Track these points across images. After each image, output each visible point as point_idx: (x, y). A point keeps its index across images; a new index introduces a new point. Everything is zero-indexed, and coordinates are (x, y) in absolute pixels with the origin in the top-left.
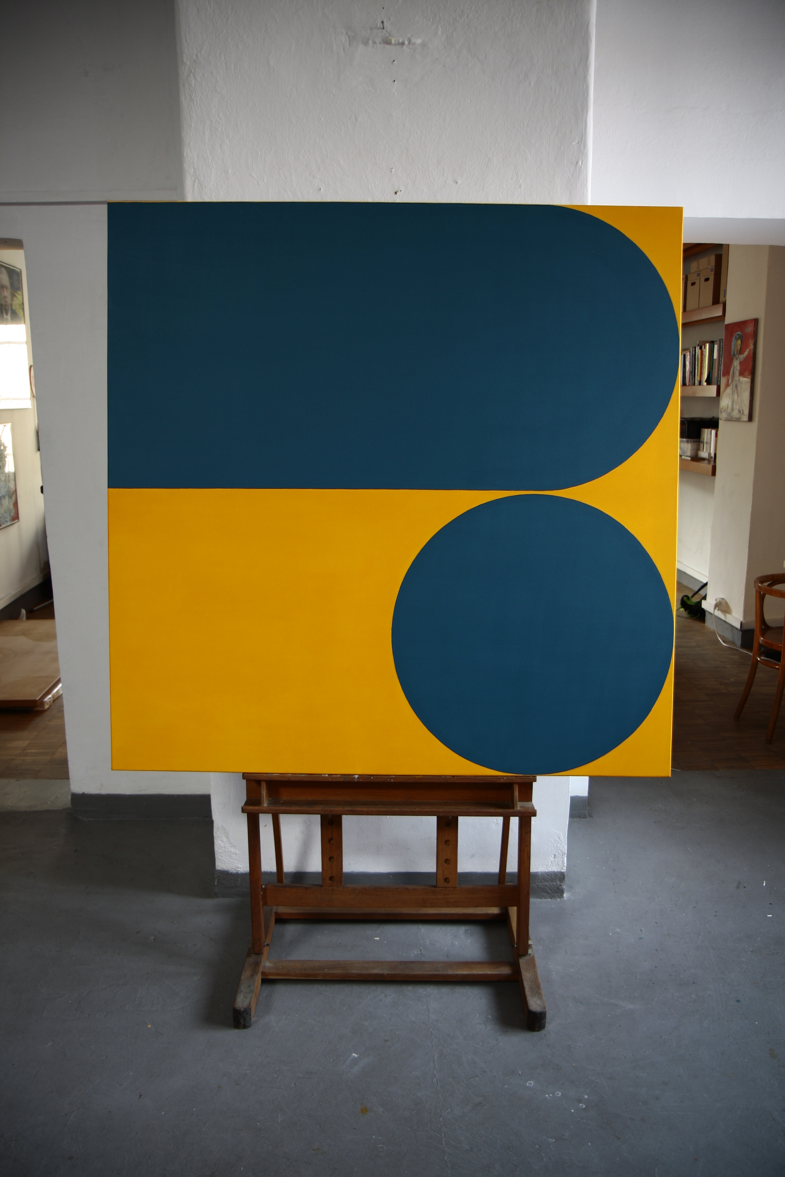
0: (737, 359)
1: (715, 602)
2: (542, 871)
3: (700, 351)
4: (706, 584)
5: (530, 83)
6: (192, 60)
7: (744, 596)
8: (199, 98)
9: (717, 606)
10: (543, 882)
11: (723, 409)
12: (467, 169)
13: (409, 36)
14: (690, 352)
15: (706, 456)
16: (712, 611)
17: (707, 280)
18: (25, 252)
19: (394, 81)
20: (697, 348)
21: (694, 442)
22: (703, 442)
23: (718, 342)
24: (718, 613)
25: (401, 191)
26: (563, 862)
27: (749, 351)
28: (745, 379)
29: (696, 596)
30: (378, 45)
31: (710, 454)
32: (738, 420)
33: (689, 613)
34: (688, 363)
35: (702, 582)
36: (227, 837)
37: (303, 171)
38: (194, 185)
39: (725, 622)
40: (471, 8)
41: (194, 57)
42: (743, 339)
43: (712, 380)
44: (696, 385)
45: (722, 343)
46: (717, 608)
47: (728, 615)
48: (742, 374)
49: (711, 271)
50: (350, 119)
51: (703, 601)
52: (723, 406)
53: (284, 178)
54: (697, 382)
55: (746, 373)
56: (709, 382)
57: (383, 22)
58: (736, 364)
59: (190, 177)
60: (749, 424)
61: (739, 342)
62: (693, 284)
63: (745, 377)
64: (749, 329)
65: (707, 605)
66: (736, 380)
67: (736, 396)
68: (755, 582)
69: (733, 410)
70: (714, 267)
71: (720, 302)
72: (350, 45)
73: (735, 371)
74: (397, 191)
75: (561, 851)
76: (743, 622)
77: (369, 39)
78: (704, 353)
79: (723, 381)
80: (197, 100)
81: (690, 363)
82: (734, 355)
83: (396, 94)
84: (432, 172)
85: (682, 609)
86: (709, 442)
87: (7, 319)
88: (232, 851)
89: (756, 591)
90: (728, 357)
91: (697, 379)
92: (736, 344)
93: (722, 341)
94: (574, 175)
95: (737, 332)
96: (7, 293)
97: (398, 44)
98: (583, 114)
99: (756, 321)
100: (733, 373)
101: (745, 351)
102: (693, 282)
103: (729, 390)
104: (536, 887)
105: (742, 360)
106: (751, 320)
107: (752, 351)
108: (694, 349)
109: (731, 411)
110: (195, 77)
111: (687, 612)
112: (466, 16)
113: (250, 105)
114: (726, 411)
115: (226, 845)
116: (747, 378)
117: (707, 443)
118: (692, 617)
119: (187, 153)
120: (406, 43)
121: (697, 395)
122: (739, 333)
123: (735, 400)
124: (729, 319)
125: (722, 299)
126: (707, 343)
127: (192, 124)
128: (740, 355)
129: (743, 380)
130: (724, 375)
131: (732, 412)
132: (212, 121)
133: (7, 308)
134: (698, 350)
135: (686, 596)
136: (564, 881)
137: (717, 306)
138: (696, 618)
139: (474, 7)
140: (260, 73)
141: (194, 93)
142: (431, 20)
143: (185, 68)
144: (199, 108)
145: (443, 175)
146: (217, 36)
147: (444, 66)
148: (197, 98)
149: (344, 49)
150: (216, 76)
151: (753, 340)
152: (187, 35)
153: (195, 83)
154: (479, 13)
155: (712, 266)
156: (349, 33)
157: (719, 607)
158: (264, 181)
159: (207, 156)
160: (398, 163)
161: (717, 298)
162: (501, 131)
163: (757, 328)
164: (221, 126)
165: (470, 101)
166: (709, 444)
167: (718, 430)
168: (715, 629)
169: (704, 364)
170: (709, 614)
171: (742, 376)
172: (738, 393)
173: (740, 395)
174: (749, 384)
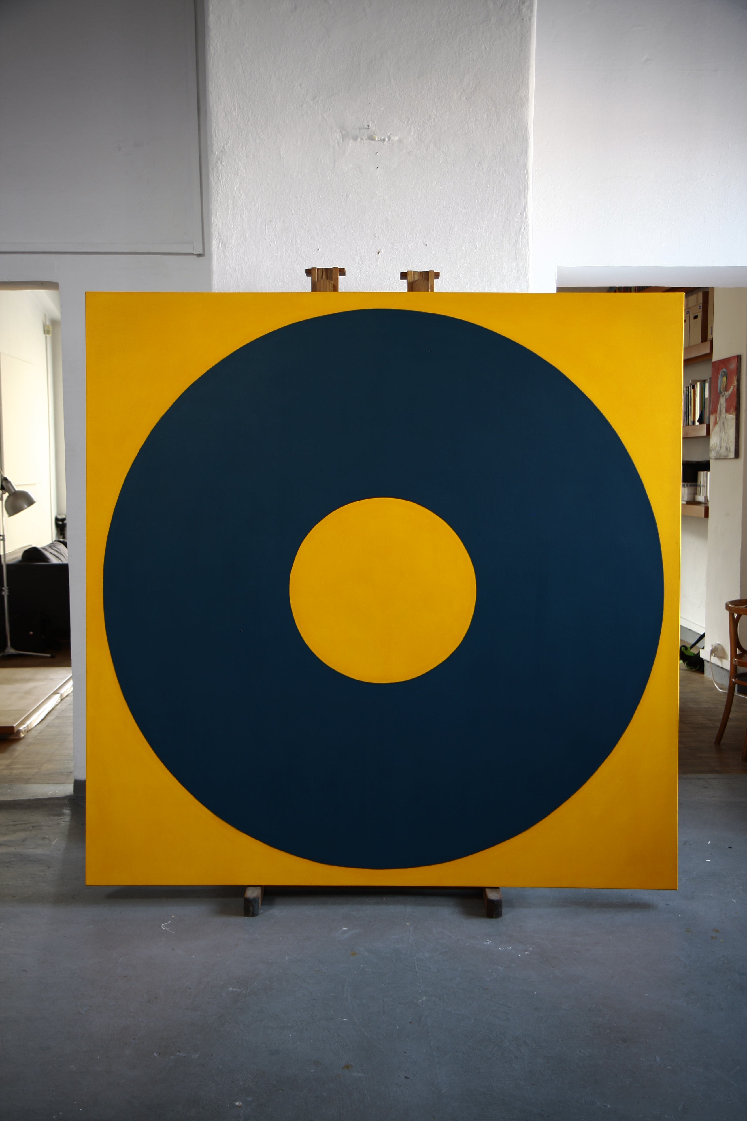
0: (723, 396)
1: (711, 648)
3: (692, 390)
4: (704, 635)
5: (483, 169)
6: (220, 151)
8: (224, 179)
9: (714, 651)
11: (712, 448)
12: (434, 235)
13: (388, 135)
15: (703, 500)
16: (709, 660)
17: (696, 317)
18: (60, 292)
19: (377, 168)
20: (690, 387)
21: (691, 486)
22: (700, 486)
23: (709, 380)
25: (382, 251)
27: (734, 388)
28: (731, 416)
29: (695, 647)
30: (365, 141)
31: (706, 497)
32: (726, 458)
33: (688, 665)
35: (701, 635)
37: (305, 236)
39: (722, 669)
40: (436, 114)
41: (222, 148)
42: (728, 376)
43: (703, 419)
44: (689, 425)
46: (713, 654)
47: (724, 661)
48: (727, 411)
49: (699, 309)
50: (343, 196)
51: (702, 652)
52: (713, 445)
53: (290, 241)
54: (691, 423)
55: (732, 410)
56: (701, 421)
57: (368, 125)
58: (723, 401)
59: (216, 239)
60: (736, 461)
61: (725, 379)
63: (730, 414)
64: (733, 366)
65: (705, 654)
66: (723, 418)
67: (723, 433)
69: (721, 448)
70: (702, 305)
71: (708, 340)
72: (343, 141)
73: (721, 408)
74: (380, 252)
77: (357, 137)
78: (696, 392)
79: (712, 419)
82: (721, 393)
83: (378, 177)
84: (407, 237)
85: (681, 662)
86: (705, 485)
89: (730, 613)
90: (716, 395)
92: (722, 381)
93: (711, 379)
94: (518, 239)
95: (722, 369)
97: (381, 140)
98: (524, 192)
99: (739, 358)
100: (720, 411)
101: (730, 388)
103: (717, 428)
105: (727, 397)
106: (734, 357)
107: (736, 387)
108: (687, 388)
110: (222, 163)
111: (686, 663)
112: (432, 120)
113: (264, 185)
114: (715, 449)
116: (733, 414)
117: (703, 486)
118: (691, 668)
119: (214, 221)
120: (387, 139)
121: (692, 435)
122: (724, 370)
124: (716, 357)
125: (709, 337)
126: (698, 382)
127: (219, 199)
128: (726, 393)
129: (729, 417)
131: (720, 450)
132: (234, 197)
135: (685, 647)
137: (705, 343)
138: (694, 670)
139: (439, 113)
140: (273, 161)
141: (221, 175)
142: (406, 123)
143: (214, 157)
144: (225, 187)
145: (416, 240)
146: (240, 133)
147: (416, 157)
148: (223, 179)
149: (338, 144)
150: (239, 162)
151: (737, 377)
152: (217, 132)
153: (222, 168)
154: (443, 117)
155: (700, 304)
156: (343, 132)
157: (715, 653)
158: (275, 243)
159: (230, 222)
160: (380, 230)
161: (705, 336)
162: (461, 206)
163: (740, 364)
164: (241, 201)
165: (436, 183)
166: (705, 487)
167: (711, 473)
168: (712, 677)
169: (696, 404)
170: (708, 663)
171: (728, 413)
172: (725, 430)
173: (727, 432)
174: (734, 421)
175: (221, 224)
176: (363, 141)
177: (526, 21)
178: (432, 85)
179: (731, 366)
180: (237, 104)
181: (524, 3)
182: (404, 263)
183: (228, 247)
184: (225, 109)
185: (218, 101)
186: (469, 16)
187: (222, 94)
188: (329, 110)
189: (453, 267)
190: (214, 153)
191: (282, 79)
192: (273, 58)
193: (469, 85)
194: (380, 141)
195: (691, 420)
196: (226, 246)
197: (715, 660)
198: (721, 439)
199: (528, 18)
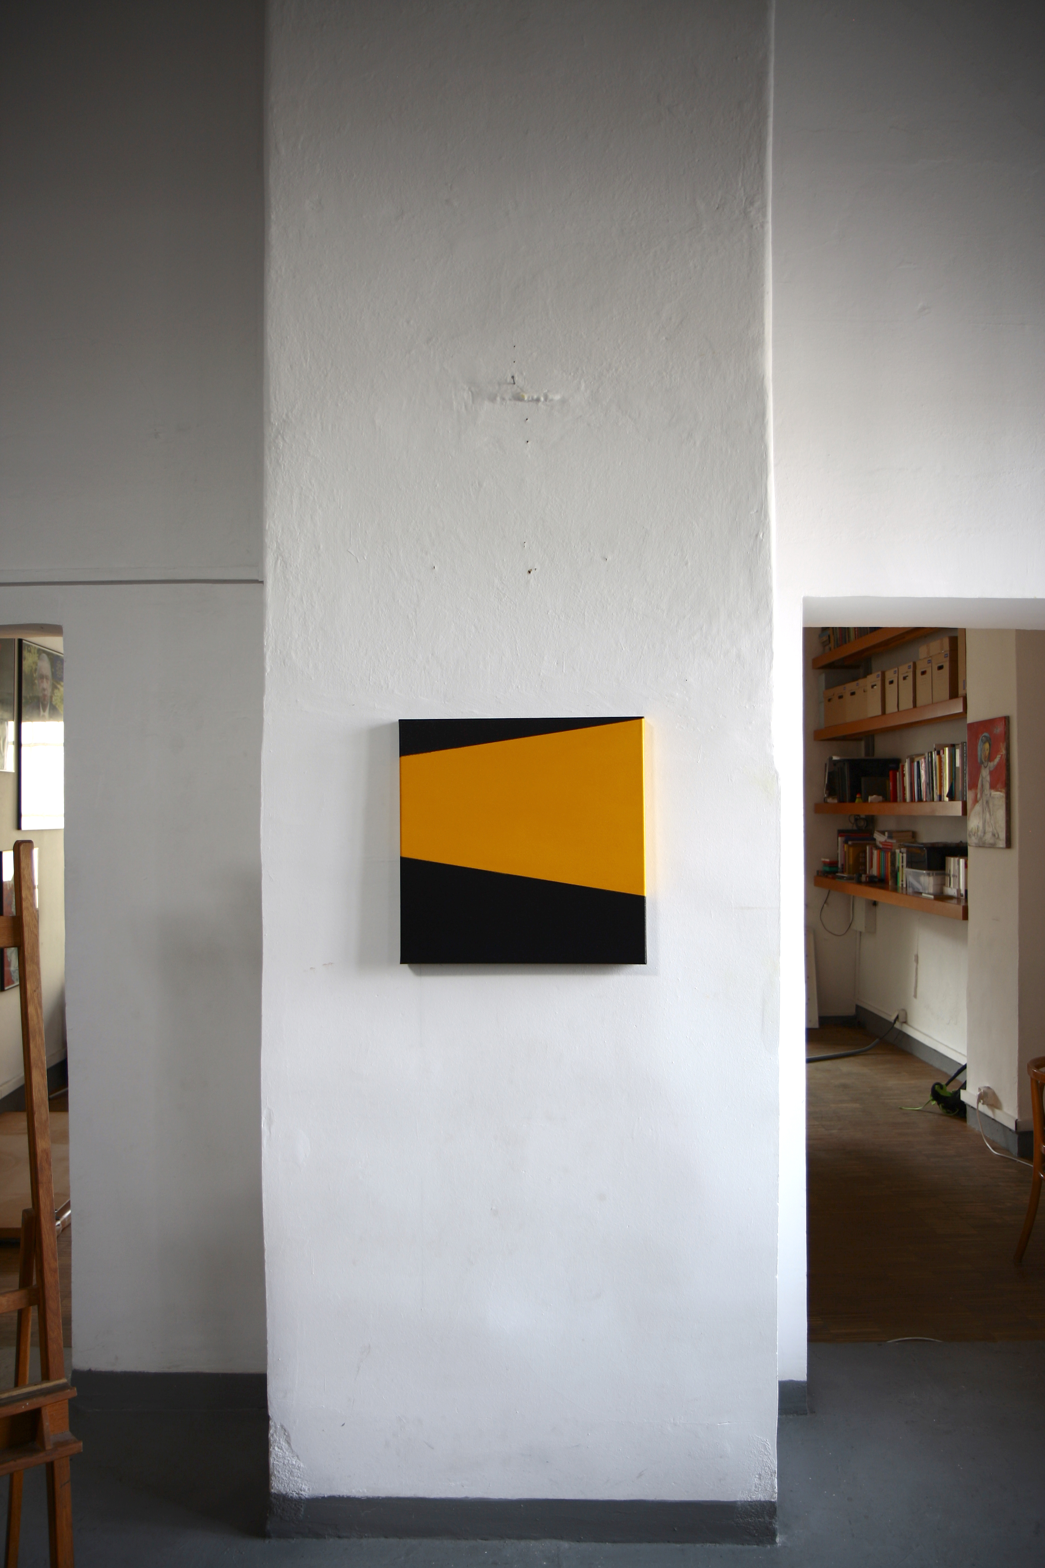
0: (985, 767)
1: (978, 1093)
2: (742, 1500)
3: (937, 757)
4: (964, 1067)
5: (695, 443)
6: (281, 421)
7: (1017, 1084)
8: (287, 462)
9: (982, 1097)
10: (745, 1518)
11: (971, 831)
12: (619, 543)
13: (545, 392)
14: (925, 758)
15: (955, 893)
16: (975, 1106)
17: (940, 668)
18: (64, 640)
19: (528, 442)
20: (933, 753)
21: (937, 874)
22: (949, 875)
23: (960, 745)
24: (983, 1108)
25: (535, 569)
26: (773, 1487)
27: (1001, 758)
28: (998, 793)
29: (952, 1083)
30: (508, 402)
31: (959, 890)
32: (993, 846)
33: (944, 1107)
34: (923, 772)
35: (959, 1064)
36: (289, 1443)
37: (413, 547)
38: (276, 562)
39: (994, 1121)
40: (620, 361)
41: (284, 416)
42: (992, 741)
43: (955, 793)
44: (935, 800)
45: (965, 747)
46: (982, 1101)
47: (997, 1111)
48: (993, 786)
49: (945, 657)
50: (472, 485)
51: (962, 1092)
52: (972, 828)
53: (389, 555)
54: (936, 797)
56: (952, 796)
57: (513, 377)
58: (985, 774)
59: (272, 554)
60: (1008, 851)
61: (987, 746)
62: (923, 673)
63: (997, 790)
64: (999, 729)
65: (969, 1096)
66: (987, 795)
67: (988, 815)
68: (1028, 1066)
69: (985, 833)
70: (948, 653)
71: (959, 696)
72: (473, 402)
73: (984, 783)
74: (531, 570)
75: (769, 1468)
76: (1019, 1120)
77: (496, 396)
78: (942, 759)
79: (970, 796)
80: (285, 464)
81: (926, 771)
82: (982, 763)
83: (529, 456)
84: (575, 547)
85: (934, 1102)
86: (957, 874)
87: (44, 716)
88: (294, 1463)
89: (1032, 1079)
91: (937, 793)
92: (983, 749)
93: (965, 744)
94: (754, 550)
95: (982, 733)
96: (47, 685)
97: (533, 400)
98: (762, 478)
99: (1006, 720)
100: (982, 786)
101: (995, 758)
102: (923, 670)
103: (978, 808)
104: (735, 1525)
105: (992, 769)
106: (1000, 719)
107: (1004, 758)
108: (930, 755)
109: (982, 834)
110: (283, 439)
111: (940, 1105)
112: (614, 370)
113: (349, 469)
114: (976, 834)
115: (285, 1453)
116: (1001, 791)
117: (954, 876)
118: (948, 1113)
119: (269, 526)
120: (542, 399)
121: (937, 814)
122: (986, 734)
123: (986, 821)
124: (972, 717)
125: (961, 692)
126: (946, 747)
128: (989, 763)
129: (996, 794)
130: (970, 788)
131: (984, 836)
132: (302, 488)
133: (46, 703)
134: (935, 756)
135: (938, 1084)
136: (775, 1517)
137: (955, 700)
138: (952, 1114)
139: (624, 359)
140: (364, 434)
141: (282, 456)
142: (572, 374)
143: (272, 429)
144: (287, 474)
145: (590, 551)
146: (313, 394)
147: (589, 425)
148: (285, 462)
149: (466, 406)
150: (310, 437)
151: (1005, 744)
152: (277, 393)
153: (283, 445)
154: (631, 366)
155: (945, 651)
156: (473, 389)
157: (985, 1100)
158: (364, 558)
159: (294, 528)
160: (532, 536)
161: (955, 691)
162: (661, 499)
163: (1009, 727)
164: (313, 495)
165: (622, 464)
166: (958, 877)
167: (967, 859)
168: (981, 1130)
169: (943, 774)
170: (972, 1109)
171: (994, 789)
172: (990, 812)
173: (993, 814)
174: (1004, 800)
175: (280, 531)
176: (506, 403)
177: (757, 228)
178: (613, 319)
180: (309, 351)
181: (752, 203)
182: (571, 587)
183: (291, 566)
184: (291, 360)
185: (280, 348)
186: (668, 221)
187: (287, 337)
188: (452, 356)
189: (650, 593)
190: (273, 424)
191: (379, 313)
192: (366, 283)
193: (670, 319)
194: (531, 401)
196: (288, 564)
199: (759, 224)
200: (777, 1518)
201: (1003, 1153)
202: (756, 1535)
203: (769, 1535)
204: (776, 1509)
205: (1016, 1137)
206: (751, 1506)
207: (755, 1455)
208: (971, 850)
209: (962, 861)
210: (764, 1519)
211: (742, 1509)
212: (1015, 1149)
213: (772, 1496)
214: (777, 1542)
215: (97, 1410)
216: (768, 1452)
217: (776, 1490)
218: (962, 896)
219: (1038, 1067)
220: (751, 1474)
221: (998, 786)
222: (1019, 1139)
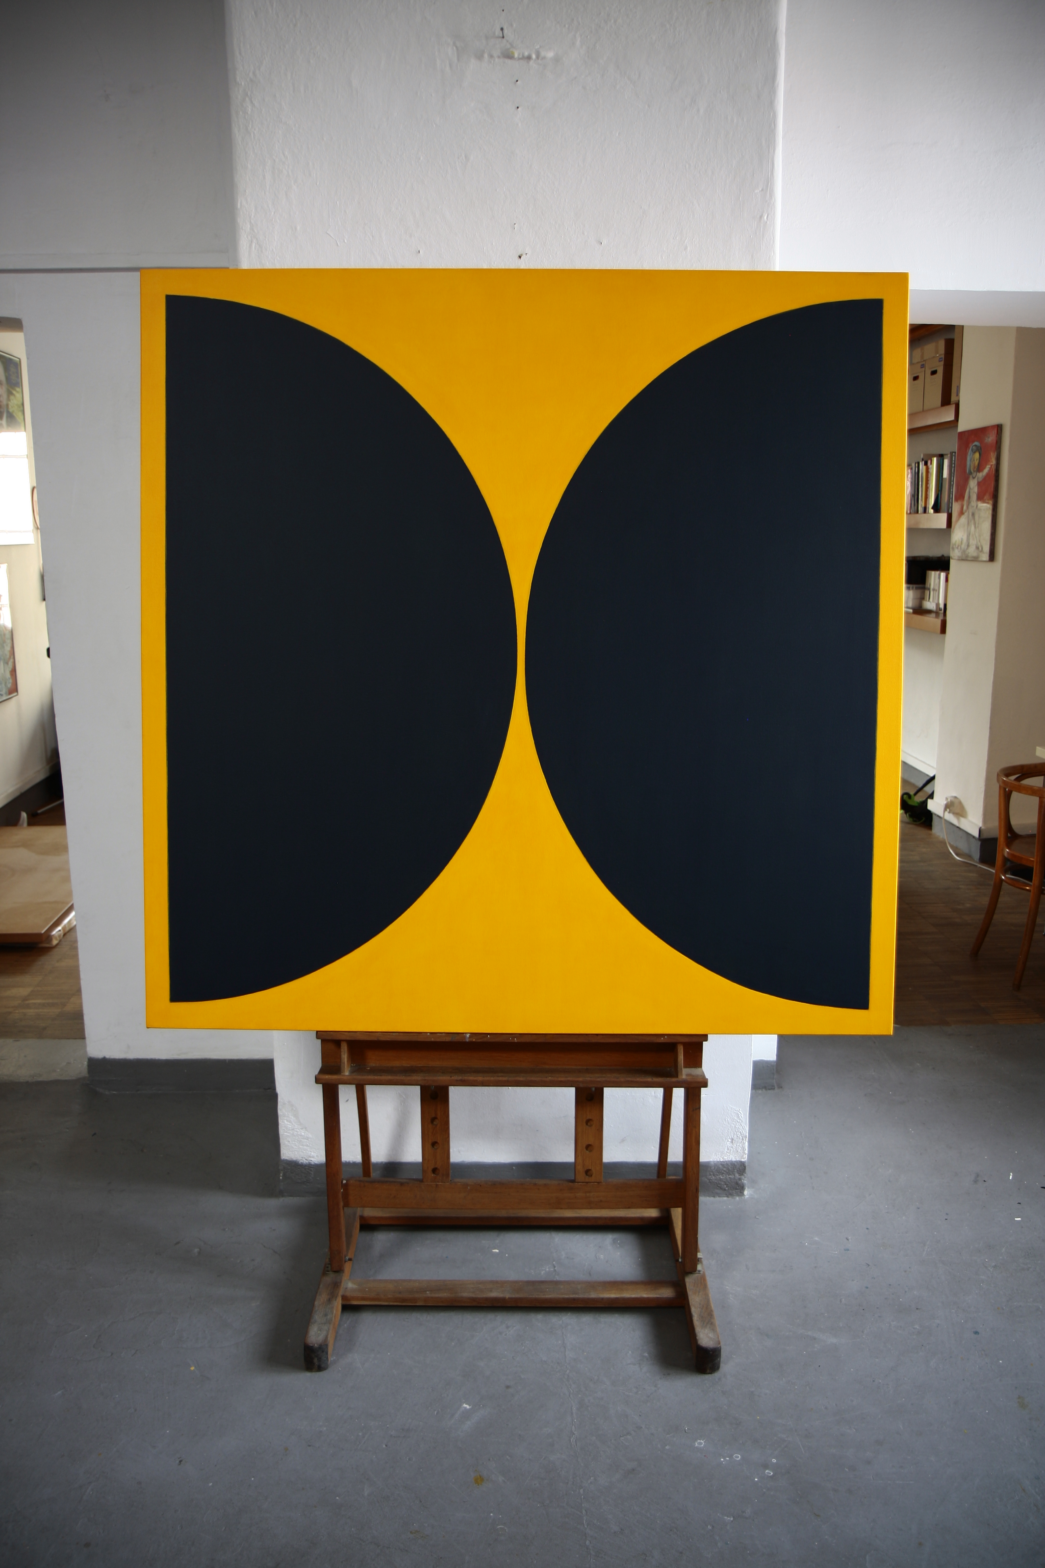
0: (974, 478)
1: (945, 802)
2: (715, 1160)
3: (924, 467)
4: (933, 778)
5: (698, 110)
6: (248, 80)
7: (984, 792)
8: (257, 129)
9: (949, 806)
10: (717, 1175)
11: (955, 544)
12: (615, 225)
13: (537, 47)
15: (933, 607)
16: (941, 815)
17: (934, 373)
18: (25, 335)
19: (518, 108)
20: (921, 463)
21: (917, 588)
22: (929, 589)
23: (949, 455)
25: (526, 254)
26: (743, 1148)
27: (990, 468)
28: (985, 505)
29: (920, 794)
30: (496, 60)
31: (938, 605)
32: (975, 559)
33: (910, 816)
35: (928, 775)
36: (295, 1116)
37: (396, 228)
38: (250, 246)
39: (958, 829)
40: (620, 10)
41: (251, 75)
42: (982, 451)
43: (940, 506)
44: (919, 512)
45: (954, 457)
46: (948, 810)
47: (962, 819)
48: (980, 498)
49: (940, 361)
50: (459, 158)
51: (929, 801)
52: (956, 541)
53: (371, 238)
54: (920, 509)
55: (987, 497)
56: (937, 508)
57: (502, 29)
58: (973, 485)
59: (245, 236)
60: (991, 564)
61: (977, 455)
62: (916, 378)
63: (984, 502)
64: (991, 438)
65: (935, 806)
66: (973, 507)
67: (973, 527)
68: (998, 775)
69: (968, 546)
70: (943, 356)
71: (951, 403)
72: (458, 60)
73: (971, 494)
74: (522, 254)
75: (741, 1133)
76: (983, 828)
77: (483, 52)
78: (930, 470)
79: (956, 507)
80: (255, 132)
81: (912, 483)
82: (971, 473)
83: (520, 125)
84: (568, 229)
85: (902, 812)
86: (937, 588)
88: (303, 1134)
89: (1000, 787)
90: (962, 476)
92: (973, 458)
93: (954, 454)
94: (758, 234)
95: (973, 442)
97: (523, 58)
98: (769, 151)
99: (999, 428)
100: (969, 497)
101: (985, 468)
102: (915, 375)
103: (963, 519)
104: (708, 1181)
105: (980, 480)
106: (993, 427)
107: (994, 468)
108: (917, 464)
109: (966, 547)
110: (251, 102)
111: (908, 814)
112: (613, 21)
113: (325, 139)
114: (959, 547)
115: (294, 1126)
116: (988, 503)
117: (934, 590)
118: (914, 821)
119: (241, 204)
120: (534, 56)
121: (921, 526)
122: (977, 443)
123: (971, 533)
124: (964, 425)
125: (954, 398)
126: (934, 457)
128: (978, 474)
129: (982, 506)
130: (956, 500)
131: (967, 549)
132: (275, 161)
134: (922, 466)
135: (908, 793)
136: (744, 1174)
137: (946, 408)
138: (918, 823)
139: (624, 9)
140: (339, 97)
141: (251, 123)
142: (567, 26)
143: (239, 90)
144: (258, 144)
145: (583, 233)
146: (282, 47)
147: (584, 88)
148: (254, 129)
149: (450, 65)
150: (281, 100)
151: (996, 453)
152: (242, 46)
153: (252, 110)
154: (631, 17)
155: (941, 355)
156: (458, 43)
157: (951, 808)
158: (344, 241)
159: (268, 206)
160: (523, 217)
161: (947, 398)
162: (660, 175)
163: (1001, 437)
164: (286, 168)
165: (619, 134)
166: (938, 592)
167: (949, 573)
168: (946, 838)
169: (930, 485)
170: (938, 818)
171: (981, 500)
172: (975, 524)
173: (978, 526)
174: (990, 512)
175: (253, 210)
176: (494, 61)
179: (987, 439)
188: (435, 3)
190: (239, 84)
194: (521, 59)
195: (922, 505)
196: (263, 248)
197: (949, 817)
198: (969, 534)
200: (746, 1175)
201: (965, 859)
202: (727, 1189)
203: (739, 1188)
204: (745, 1167)
205: (979, 843)
206: (723, 1165)
207: (728, 1123)
208: (953, 563)
209: (943, 575)
210: (734, 1175)
211: (715, 1168)
212: (977, 855)
213: (742, 1157)
214: (745, 1194)
215: (114, 1092)
216: (740, 1119)
217: (746, 1152)
218: (941, 610)
219: (1007, 775)
220: (724, 1139)
221: (985, 498)
222: (982, 846)
